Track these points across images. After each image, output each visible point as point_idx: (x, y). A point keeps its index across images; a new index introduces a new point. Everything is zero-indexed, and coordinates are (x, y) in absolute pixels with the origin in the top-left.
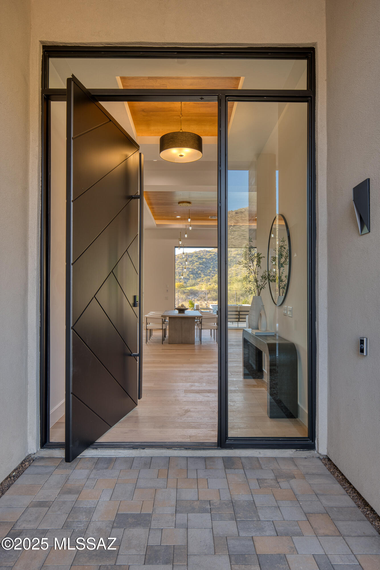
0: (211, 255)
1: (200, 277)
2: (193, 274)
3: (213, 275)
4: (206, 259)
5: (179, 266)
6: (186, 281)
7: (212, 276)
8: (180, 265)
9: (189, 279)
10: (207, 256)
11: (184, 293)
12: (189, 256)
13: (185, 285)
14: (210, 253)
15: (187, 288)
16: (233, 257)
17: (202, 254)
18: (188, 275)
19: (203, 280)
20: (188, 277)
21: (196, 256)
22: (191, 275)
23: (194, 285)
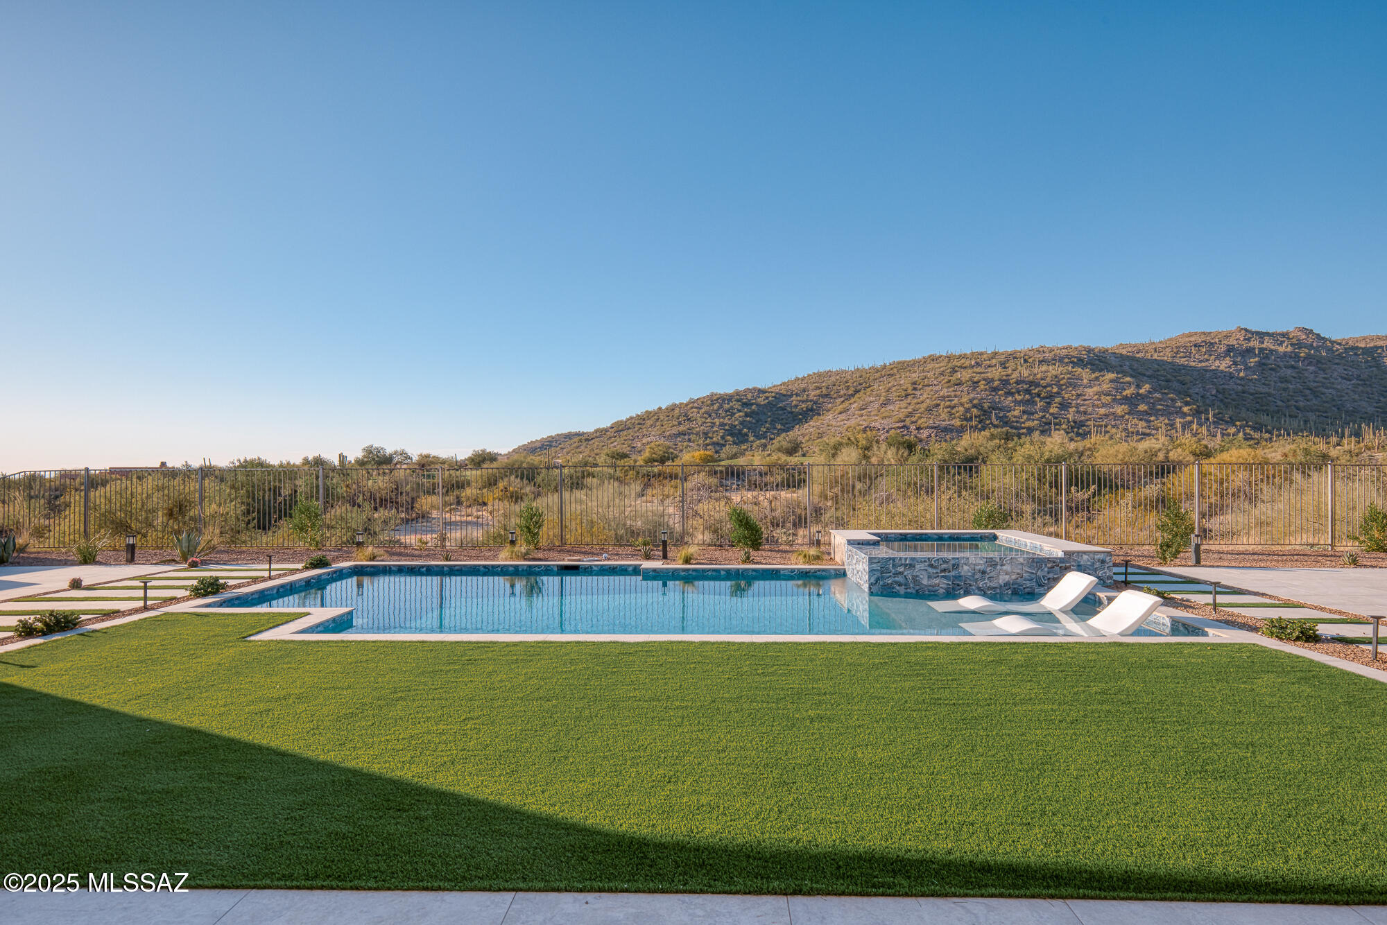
0: (767, 398)
1: (747, 441)
2: (732, 435)
3: (773, 436)
4: (758, 405)
5: (703, 420)
6: (718, 448)
7: (771, 439)
8: (706, 419)
9: (725, 445)
10: (759, 400)
11: (716, 473)
12: (724, 400)
13: (716, 456)
14: (766, 395)
15: (722, 463)
16: (811, 401)
17: (749, 396)
18: (723, 437)
19: (751, 446)
20: (722, 442)
21: (738, 401)
22: (729, 437)
23: (734, 456)
